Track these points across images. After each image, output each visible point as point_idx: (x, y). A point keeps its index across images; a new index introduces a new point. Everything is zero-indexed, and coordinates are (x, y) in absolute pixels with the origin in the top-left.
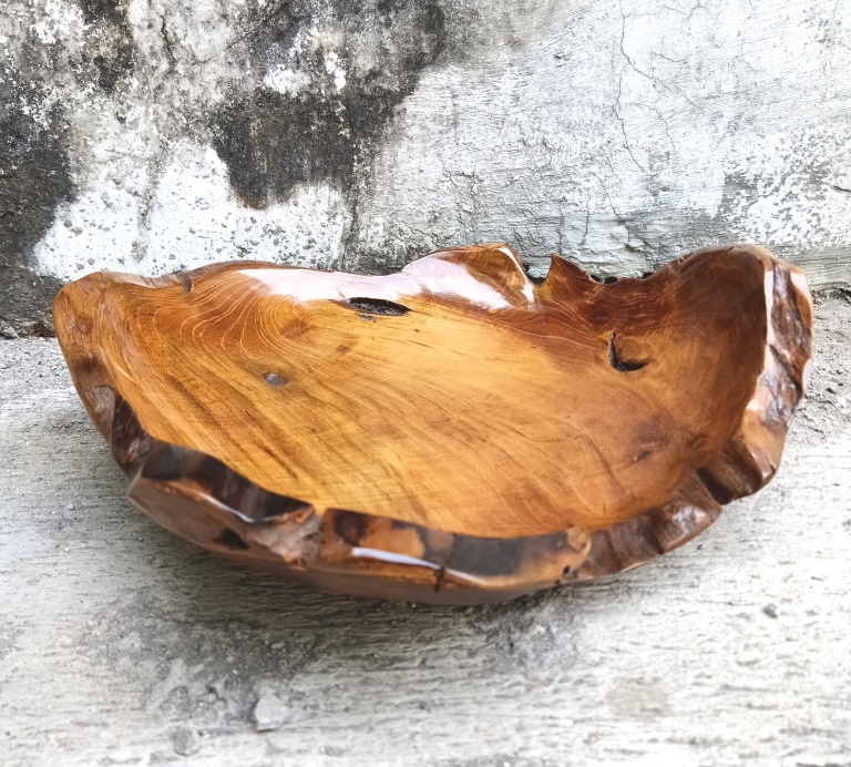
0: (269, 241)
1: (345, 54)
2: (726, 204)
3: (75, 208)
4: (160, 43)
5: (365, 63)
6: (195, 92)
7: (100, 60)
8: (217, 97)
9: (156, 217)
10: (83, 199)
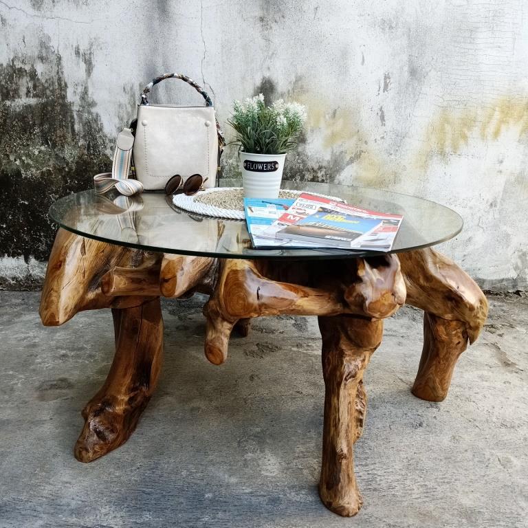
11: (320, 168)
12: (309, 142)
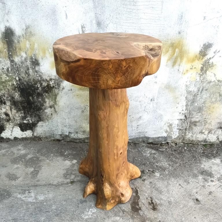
0: (25, 135)
1: (31, 120)
2: (69, 134)
3: (5, 131)
4: (13, 118)
5: (33, 121)
6: (17, 122)
7: (7, 119)
8: (19, 123)
9: (13, 132)
10: (6, 131)
11: (51, 79)
12: (41, 65)
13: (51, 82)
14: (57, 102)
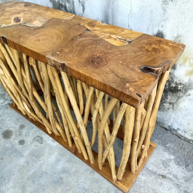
12: (177, 69)
13: (180, 86)
14: (178, 103)
